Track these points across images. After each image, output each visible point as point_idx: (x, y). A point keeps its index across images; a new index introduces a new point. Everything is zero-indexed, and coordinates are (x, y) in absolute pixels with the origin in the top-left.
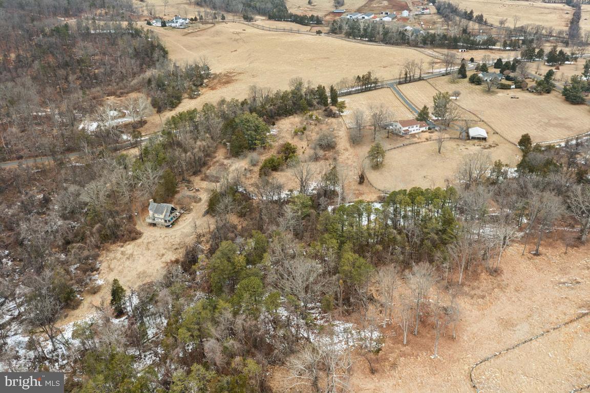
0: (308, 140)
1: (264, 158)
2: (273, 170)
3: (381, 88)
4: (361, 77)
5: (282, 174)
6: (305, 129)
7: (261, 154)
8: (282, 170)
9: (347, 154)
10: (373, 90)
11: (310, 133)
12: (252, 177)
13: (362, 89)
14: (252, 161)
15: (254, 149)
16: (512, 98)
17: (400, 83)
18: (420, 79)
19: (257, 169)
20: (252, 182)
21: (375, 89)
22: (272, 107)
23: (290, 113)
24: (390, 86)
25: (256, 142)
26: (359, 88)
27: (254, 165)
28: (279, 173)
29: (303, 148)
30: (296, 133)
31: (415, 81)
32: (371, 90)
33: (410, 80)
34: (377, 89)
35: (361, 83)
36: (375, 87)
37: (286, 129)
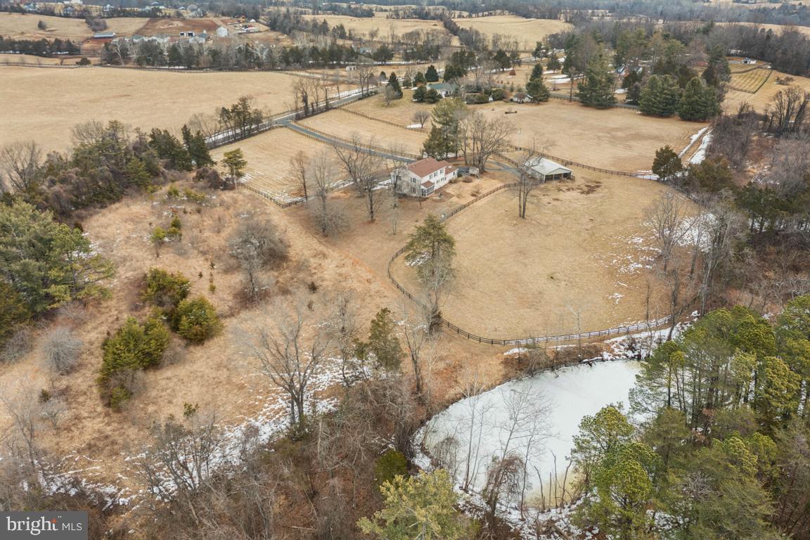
0: (204, 253)
1: (93, 334)
2: (145, 369)
3: (270, 129)
4: (230, 108)
5: (181, 371)
6: (176, 224)
7: (78, 324)
8: (175, 361)
9: (333, 266)
10: (257, 134)
11: (196, 232)
12: (78, 418)
13: (237, 134)
14: (57, 358)
15: (50, 316)
16: (506, 113)
17: (298, 118)
18: (328, 108)
19: (85, 380)
20: (87, 437)
21: (261, 132)
22: (57, 188)
23: (110, 198)
24: (285, 125)
25: (53, 289)
26: (230, 133)
27: (70, 371)
28: (168, 373)
29: (201, 275)
30: (159, 242)
31: (321, 111)
32: (253, 135)
33: (313, 110)
34: (263, 131)
35: (232, 123)
36: (257, 128)
37: (122, 237)
